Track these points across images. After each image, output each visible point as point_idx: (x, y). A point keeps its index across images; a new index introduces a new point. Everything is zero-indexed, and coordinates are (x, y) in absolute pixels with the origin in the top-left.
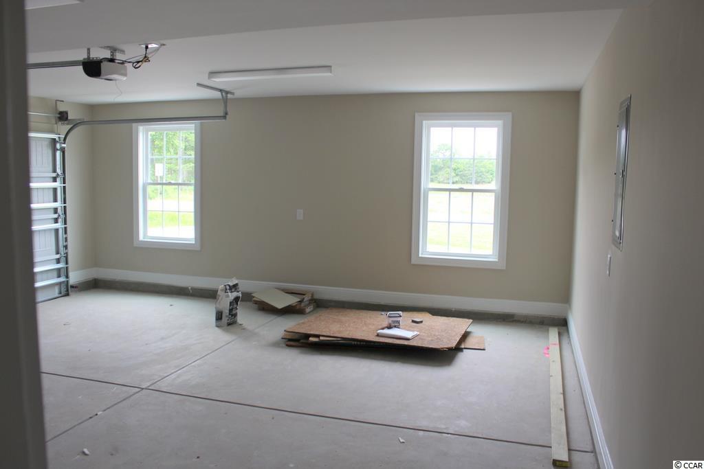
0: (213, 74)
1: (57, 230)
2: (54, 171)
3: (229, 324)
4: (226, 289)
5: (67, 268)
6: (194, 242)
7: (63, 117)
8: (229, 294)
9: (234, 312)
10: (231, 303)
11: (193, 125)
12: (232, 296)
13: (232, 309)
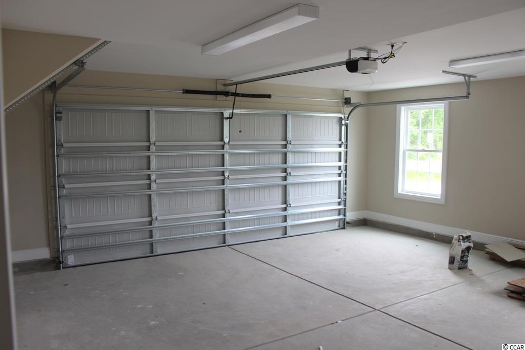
0: (453, 62)
1: (340, 182)
2: (340, 140)
3: (460, 268)
4: (459, 239)
5: (345, 209)
6: (440, 198)
7: (347, 101)
8: (462, 243)
9: (465, 259)
10: (462, 251)
11: (443, 104)
12: (464, 245)
13: (463, 256)
